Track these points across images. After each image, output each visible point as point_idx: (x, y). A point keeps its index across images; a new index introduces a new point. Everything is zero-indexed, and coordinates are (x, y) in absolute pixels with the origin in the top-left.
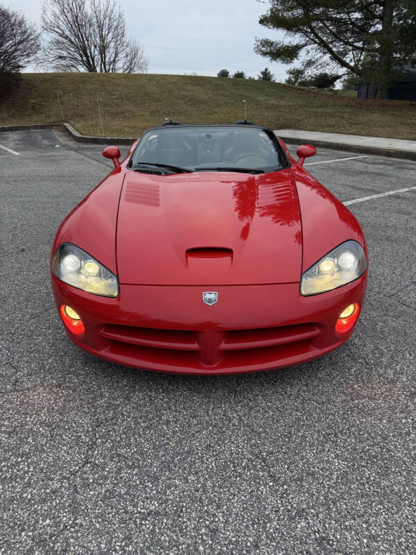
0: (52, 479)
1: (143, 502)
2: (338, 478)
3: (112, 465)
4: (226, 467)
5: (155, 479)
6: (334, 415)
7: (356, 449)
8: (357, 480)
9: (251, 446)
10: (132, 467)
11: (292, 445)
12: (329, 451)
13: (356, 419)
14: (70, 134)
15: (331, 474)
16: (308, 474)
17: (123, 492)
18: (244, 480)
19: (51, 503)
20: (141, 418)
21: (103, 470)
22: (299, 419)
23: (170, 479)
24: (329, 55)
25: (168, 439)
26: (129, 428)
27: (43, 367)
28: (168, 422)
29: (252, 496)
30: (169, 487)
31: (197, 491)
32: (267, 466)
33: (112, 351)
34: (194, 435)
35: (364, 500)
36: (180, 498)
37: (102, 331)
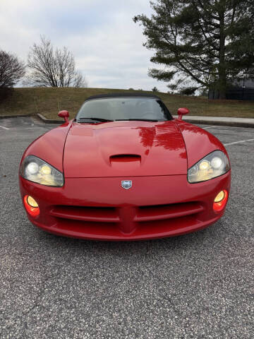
0: (8, 318)
1: (78, 334)
2: (226, 311)
3: (55, 307)
4: (141, 306)
5: (88, 316)
6: (217, 268)
7: (237, 291)
8: (241, 312)
9: (159, 290)
10: (70, 308)
11: (190, 289)
12: (217, 292)
13: (233, 270)
14: (40, 119)
15: (221, 308)
16: (204, 309)
17: (62, 326)
18: (156, 315)
19: (6, 336)
20: (78, 273)
21: (48, 310)
22: (193, 271)
23: (99, 316)
24: (190, 77)
25: (97, 287)
26: (70, 280)
27: (10, 242)
28: (97, 276)
29: (162, 327)
30: (98, 322)
31: (120, 324)
32: (172, 304)
33: (59, 226)
34: (116, 284)
35: (248, 327)
36: (107, 329)
37: (51, 211)
